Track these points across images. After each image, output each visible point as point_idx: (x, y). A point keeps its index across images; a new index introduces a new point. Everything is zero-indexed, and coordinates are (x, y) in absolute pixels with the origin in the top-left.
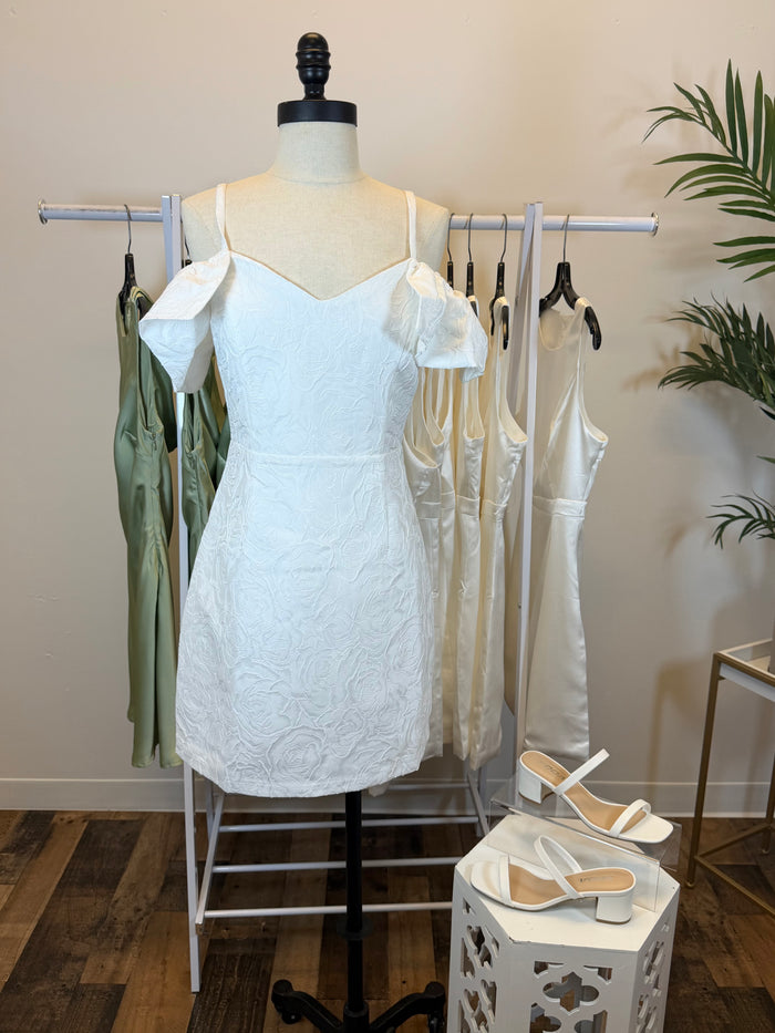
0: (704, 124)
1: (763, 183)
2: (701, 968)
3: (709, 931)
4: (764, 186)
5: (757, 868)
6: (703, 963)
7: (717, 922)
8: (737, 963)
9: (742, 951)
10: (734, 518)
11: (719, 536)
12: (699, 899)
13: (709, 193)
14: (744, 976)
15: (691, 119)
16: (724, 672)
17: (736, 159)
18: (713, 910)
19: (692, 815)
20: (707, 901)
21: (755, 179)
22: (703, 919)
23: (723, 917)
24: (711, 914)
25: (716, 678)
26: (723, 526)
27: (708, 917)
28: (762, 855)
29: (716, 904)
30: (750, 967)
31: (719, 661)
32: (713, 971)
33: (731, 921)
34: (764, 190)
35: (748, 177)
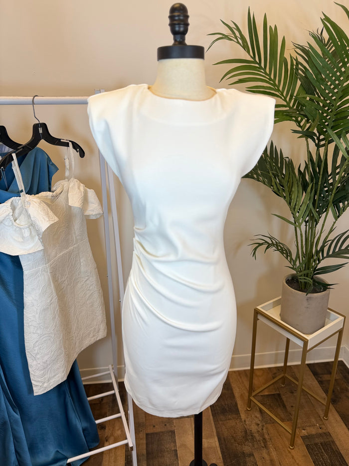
0: (238, 42)
2: (252, 458)
3: (256, 435)
4: (270, 77)
5: (279, 395)
6: (253, 455)
7: (260, 429)
8: (269, 454)
9: (271, 445)
10: (260, 245)
11: (254, 253)
12: (253, 416)
13: (241, 81)
14: (272, 461)
15: (231, 40)
16: (259, 317)
17: (255, 62)
18: (259, 422)
19: (249, 368)
20: (256, 417)
21: (265, 73)
22: (254, 428)
23: (263, 426)
24: (258, 425)
25: (256, 320)
26: (255, 249)
27: (256, 427)
28: (282, 387)
29: (260, 418)
30: (274, 454)
32: (257, 459)
33: (267, 428)
34: (270, 79)
35: (262, 72)
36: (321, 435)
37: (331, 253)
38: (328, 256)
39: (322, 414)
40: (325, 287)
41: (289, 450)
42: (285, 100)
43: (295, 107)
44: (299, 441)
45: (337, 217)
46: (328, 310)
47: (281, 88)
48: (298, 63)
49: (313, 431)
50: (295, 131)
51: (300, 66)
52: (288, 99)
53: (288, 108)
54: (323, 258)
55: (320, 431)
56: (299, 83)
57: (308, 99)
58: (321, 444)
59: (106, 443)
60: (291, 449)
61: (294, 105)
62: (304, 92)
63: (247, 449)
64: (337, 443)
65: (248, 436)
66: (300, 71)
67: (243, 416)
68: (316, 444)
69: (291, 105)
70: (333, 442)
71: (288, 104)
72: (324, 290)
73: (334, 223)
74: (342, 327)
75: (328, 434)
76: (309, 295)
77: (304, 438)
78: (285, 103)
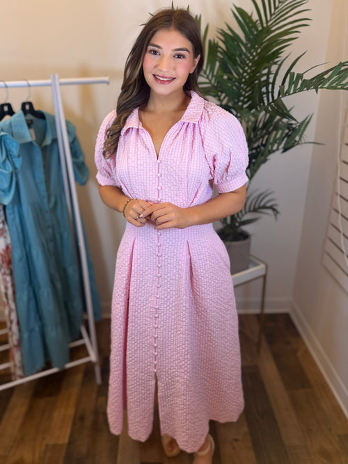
37: (252, 209)
38: (250, 211)
40: (245, 236)
42: (208, 78)
43: (216, 84)
48: (218, 47)
51: (219, 49)
52: (210, 77)
53: (209, 85)
54: (246, 213)
56: (218, 64)
57: (225, 77)
62: (223, 72)
66: (219, 54)
69: (213, 81)
71: (210, 81)
78: (207, 81)
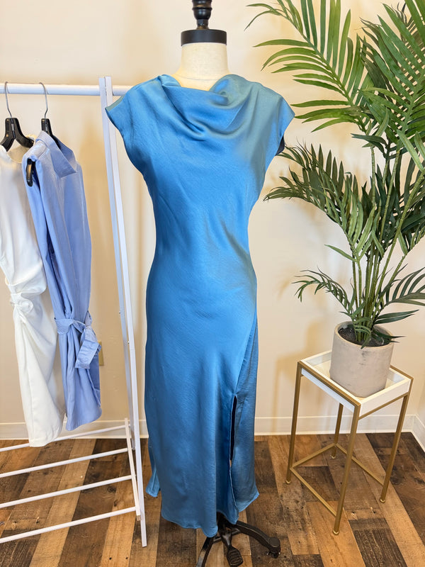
0: (288, 18)
1: (327, 62)
2: (286, 542)
3: (294, 514)
4: (328, 65)
5: (327, 468)
6: (287, 537)
7: (299, 508)
8: (307, 538)
9: (310, 528)
10: (309, 283)
11: (300, 294)
12: (292, 491)
13: (289, 68)
14: (309, 546)
15: (279, 14)
16: (303, 372)
17: (309, 44)
18: (299, 499)
20: (296, 492)
21: (322, 59)
22: (292, 505)
23: (303, 504)
24: (297, 502)
25: (299, 376)
26: (302, 288)
27: (295, 504)
28: (332, 459)
29: (301, 494)
30: (313, 539)
31: (301, 366)
32: (292, 543)
33: (307, 507)
34: (328, 67)
35: (317, 57)
36: (374, 521)
37: (398, 297)
38: (394, 300)
39: (378, 495)
40: (387, 339)
41: (333, 535)
42: (346, 95)
43: (359, 105)
44: (346, 526)
45: (407, 251)
46: (390, 369)
47: (341, 80)
48: (366, 45)
49: (364, 515)
50: (356, 136)
51: (368, 50)
52: (350, 94)
53: (348, 106)
54: (388, 303)
55: (374, 516)
56: (365, 72)
57: (376, 93)
58: (373, 531)
59: (114, 508)
60: (335, 535)
61: (357, 102)
62: (372, 85)
63: (280, 530)
64: (394, 533)
65: (284, 514)
66: (367, 57)
67: (280, 490)
68: (367, 532)
69: (354, 102)
70: (389, 531)
71: (350, 100)
72: (386, 343)
73: (403, 258)
74: (408, 391)
75: (383, 521)
76: (366, 349)
77: (353, 523)
78: (346, 100)
